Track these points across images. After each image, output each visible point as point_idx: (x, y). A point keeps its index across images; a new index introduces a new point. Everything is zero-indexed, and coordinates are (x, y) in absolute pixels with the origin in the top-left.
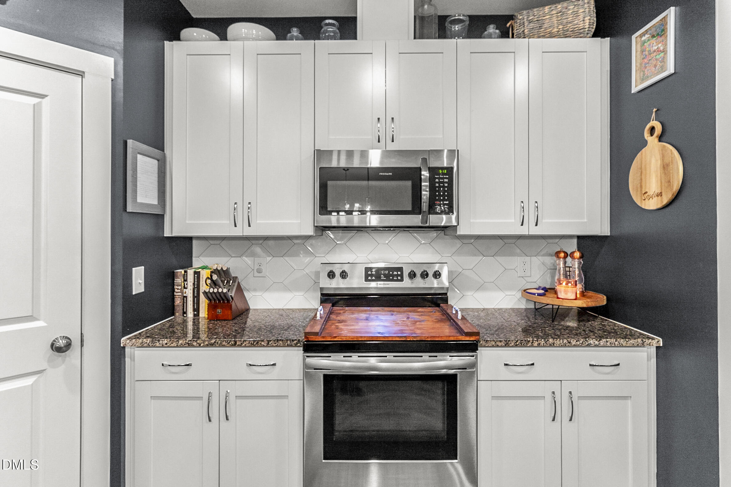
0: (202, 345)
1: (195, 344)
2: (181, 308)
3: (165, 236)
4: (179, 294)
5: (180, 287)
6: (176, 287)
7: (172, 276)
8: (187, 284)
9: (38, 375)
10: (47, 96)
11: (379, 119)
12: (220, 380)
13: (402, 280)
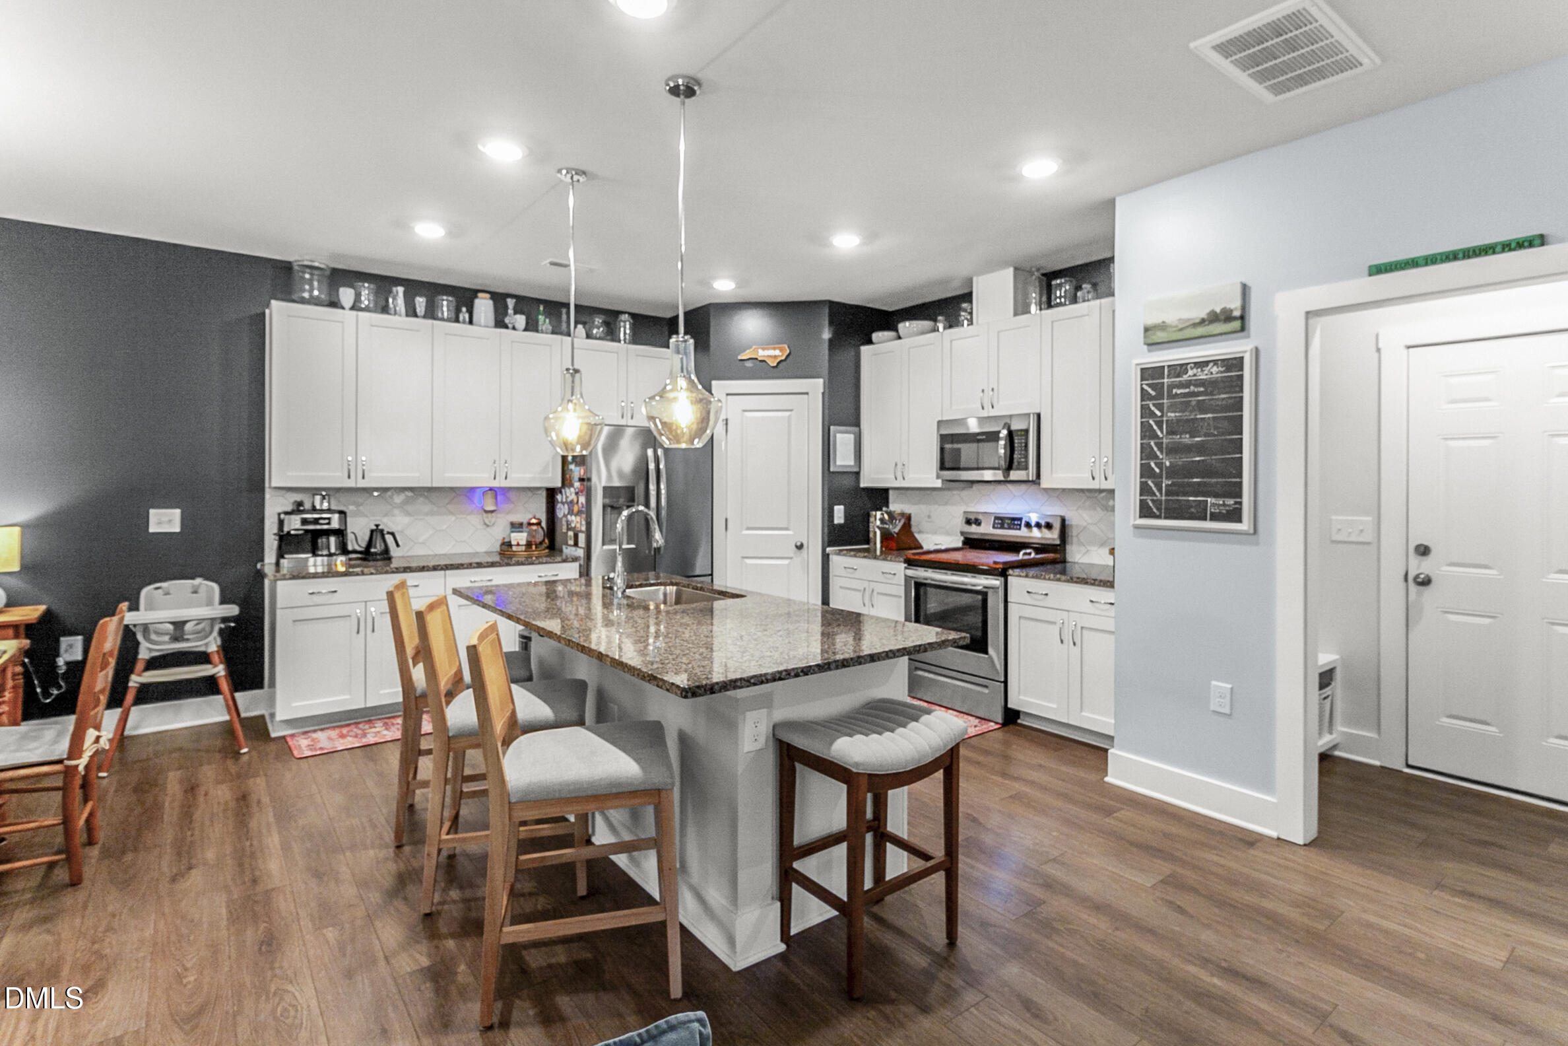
3: (861, 487)
7: (868, 516)
9: (790, 559)
10: (793, 410)
11: (983, 391)
12: (869, 581)
13: (1020, 529)
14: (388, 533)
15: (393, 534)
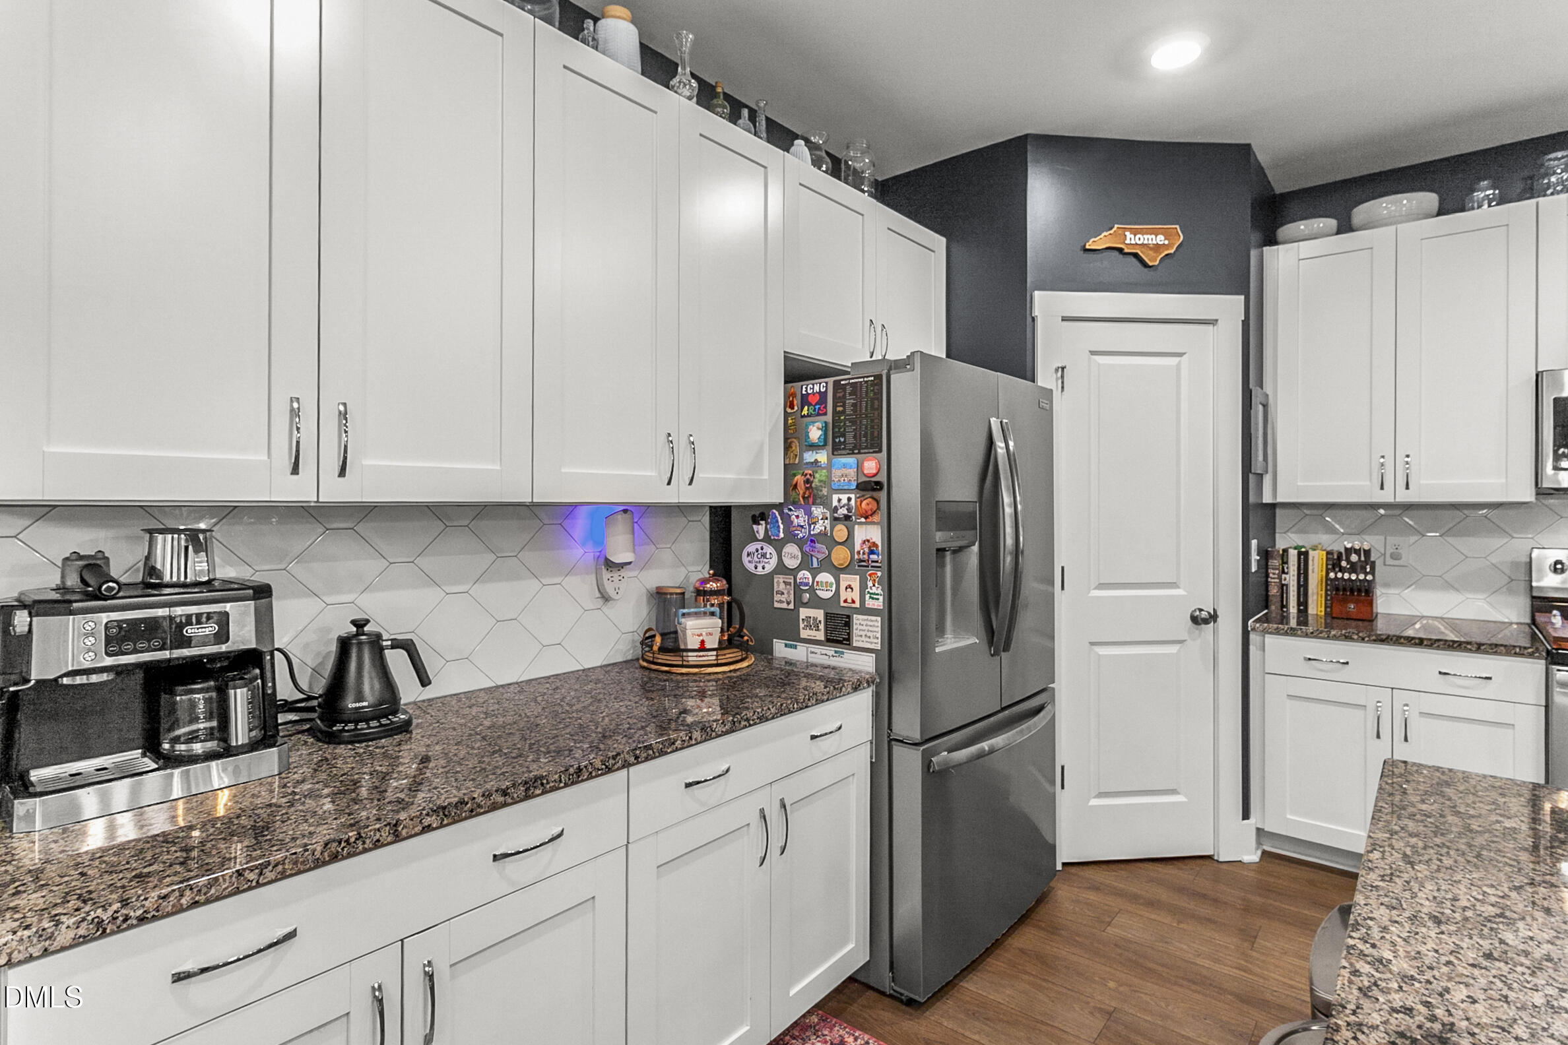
0: (1366, 639)
1: (1356, 637)
2: (1279, 599)
3: (1264, 502)
4: (1276, 580)
5: (1277, 572)
6: (1270, 571)
8: (1287, 568)
9: (1180, 645)
10: (1185, 353)
12: (1392, 688)
14: (396, 644)
15: (408, 647)
